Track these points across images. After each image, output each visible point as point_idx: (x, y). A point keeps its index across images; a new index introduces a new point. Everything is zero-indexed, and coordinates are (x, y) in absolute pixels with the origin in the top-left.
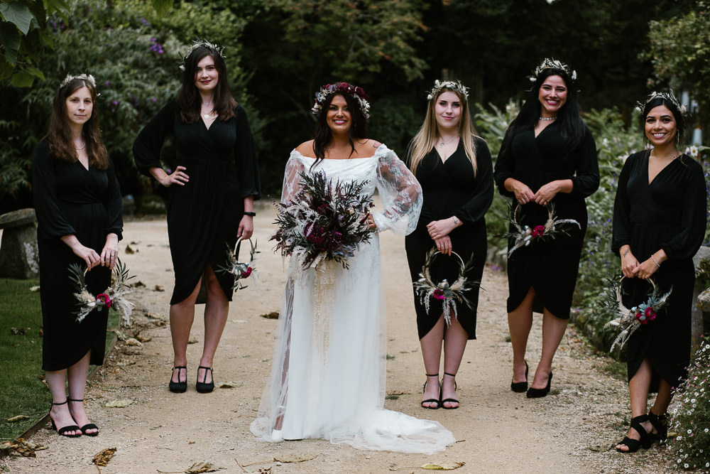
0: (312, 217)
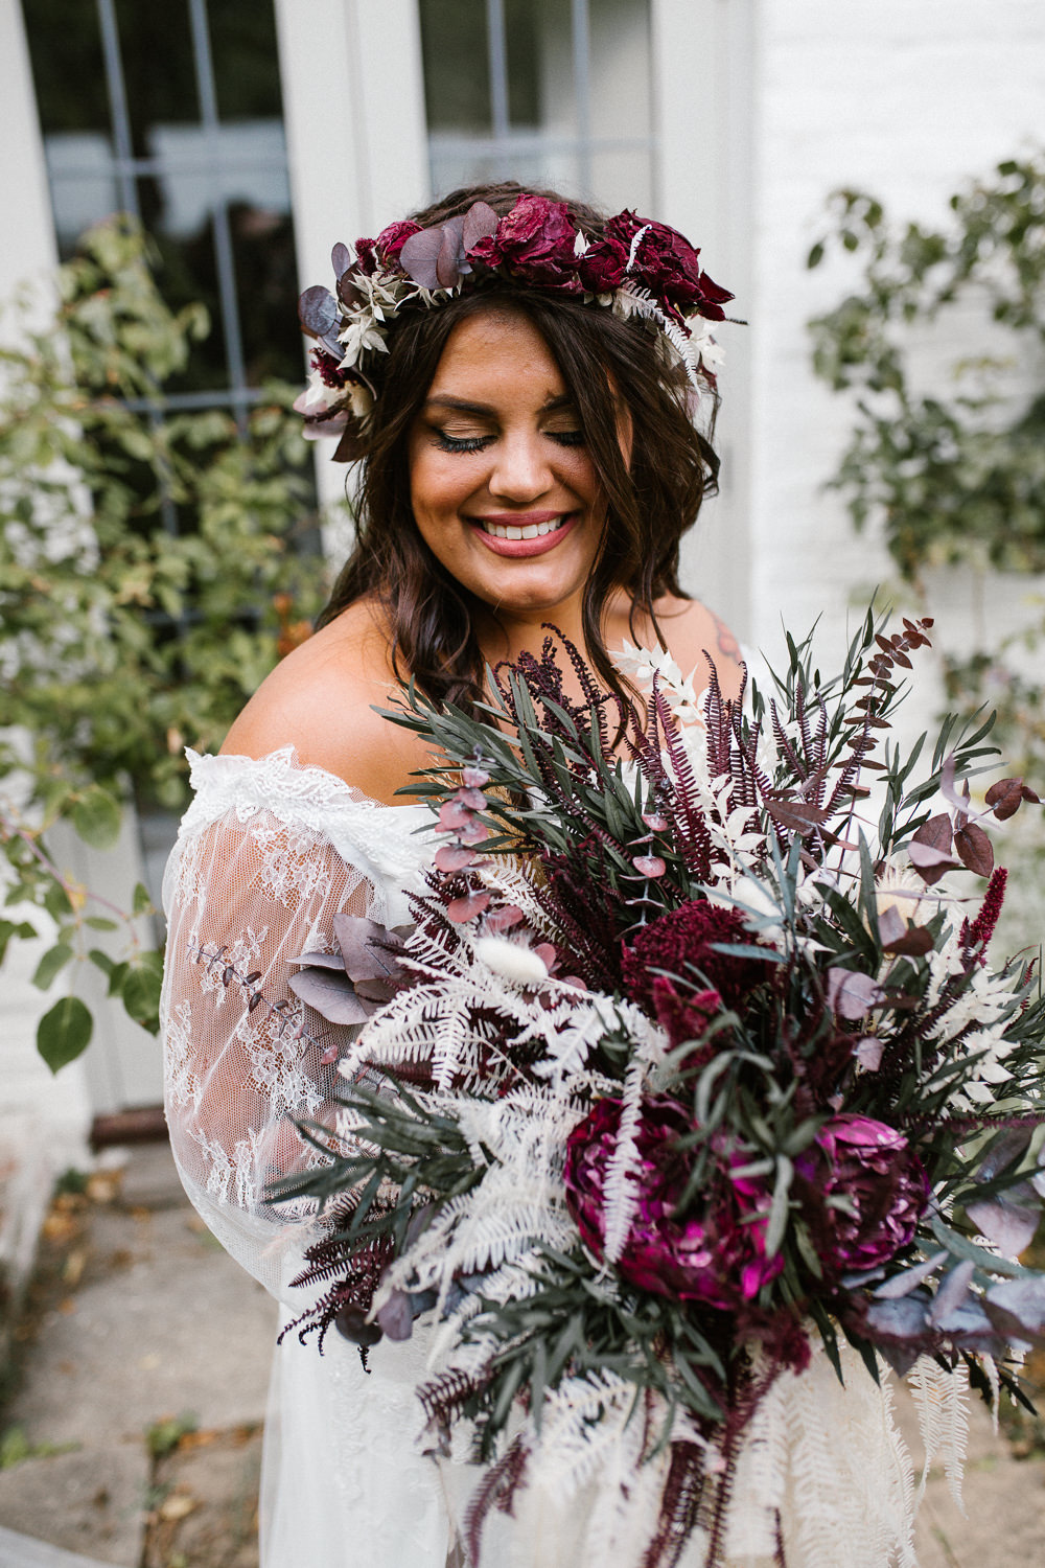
0: (607, 1059)
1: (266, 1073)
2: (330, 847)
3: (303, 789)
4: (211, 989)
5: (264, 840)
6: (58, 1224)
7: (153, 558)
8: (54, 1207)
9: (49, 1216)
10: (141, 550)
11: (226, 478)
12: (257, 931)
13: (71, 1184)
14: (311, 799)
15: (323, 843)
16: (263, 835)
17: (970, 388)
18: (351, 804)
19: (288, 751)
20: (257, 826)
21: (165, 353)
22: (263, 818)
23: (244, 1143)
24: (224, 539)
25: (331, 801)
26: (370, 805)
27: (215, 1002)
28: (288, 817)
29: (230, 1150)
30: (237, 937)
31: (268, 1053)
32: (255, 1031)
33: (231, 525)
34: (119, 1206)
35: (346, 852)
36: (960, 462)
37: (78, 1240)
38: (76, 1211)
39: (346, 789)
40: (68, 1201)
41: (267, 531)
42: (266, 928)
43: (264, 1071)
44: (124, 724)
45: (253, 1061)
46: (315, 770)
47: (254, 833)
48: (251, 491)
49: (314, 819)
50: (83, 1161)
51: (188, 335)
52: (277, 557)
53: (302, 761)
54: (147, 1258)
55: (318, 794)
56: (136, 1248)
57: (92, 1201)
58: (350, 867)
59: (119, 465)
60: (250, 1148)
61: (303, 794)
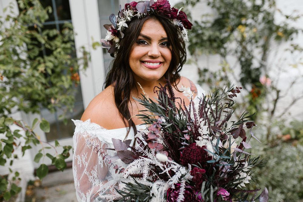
1: (92, 180)
2: (97, 138)
3: (92, 127)
4: (79, 164)
5: (85, 137)
6: (29, 192)
7: (45, 62)
8: (27, 188)
9: (27, 191)
10: (42, 61)
11: (58, 42)
12: (86, 153)
13: (31, 183)
14: (93, 129)
15: (96, 137)
16: (85, 136)
17: (204, 19)
18: (101, 130)
19: (89, 120)
20: (84, 134)
21: (44, 17)
22: (85, 133)
23: (88, 193)
24: (58, 56)
25: (97, 129)
26: (105, 130)
27: (80, 166)
28: (89, 133)
29: (85, 195)
30: (82, 154)
31: (91, 176)
32: (88, 172)
33: (60, 53)
34: (41, 187)
35: (100, 139)
36: (203, 34)
37: (34, 195)
38: (32, 189)
39: (100, 127)
40: (30, 187)
41: (67, 54)
42: (87, 153)
43: (91, 179)
44: (39, 95)
45: (89, 177)
46: (94, 124)
47: (83, 135)
48: (63, 45)
49: (94, 133)
50: (33, 178)
51: (48, 12)
52: (70, 59)
53: (91, 122)
54: (48, 198)
55: (94, 128)
56: (46, 196)
57: (35, 186)
58: (102, 142)
59: (36, 43)
60: (89, 194)
61: (92, 128)
